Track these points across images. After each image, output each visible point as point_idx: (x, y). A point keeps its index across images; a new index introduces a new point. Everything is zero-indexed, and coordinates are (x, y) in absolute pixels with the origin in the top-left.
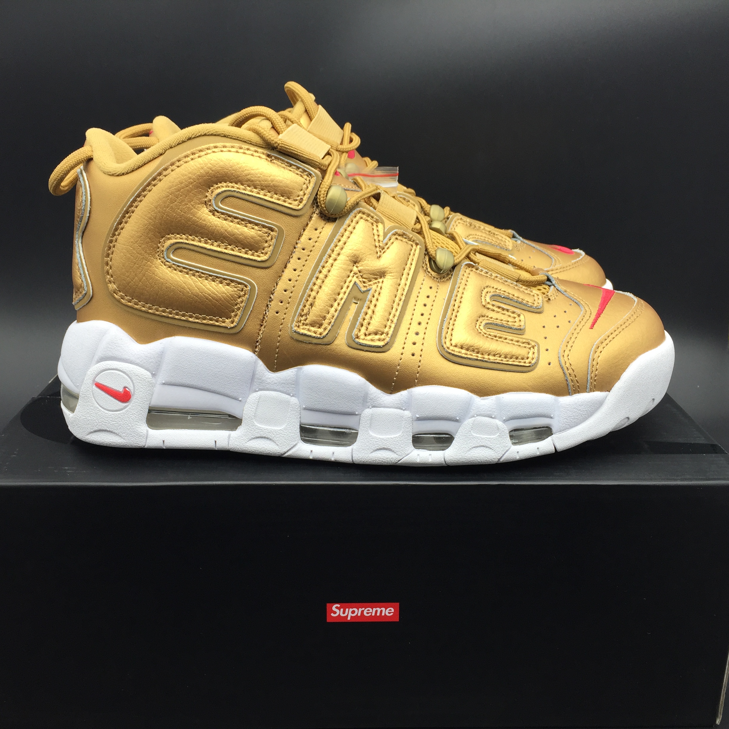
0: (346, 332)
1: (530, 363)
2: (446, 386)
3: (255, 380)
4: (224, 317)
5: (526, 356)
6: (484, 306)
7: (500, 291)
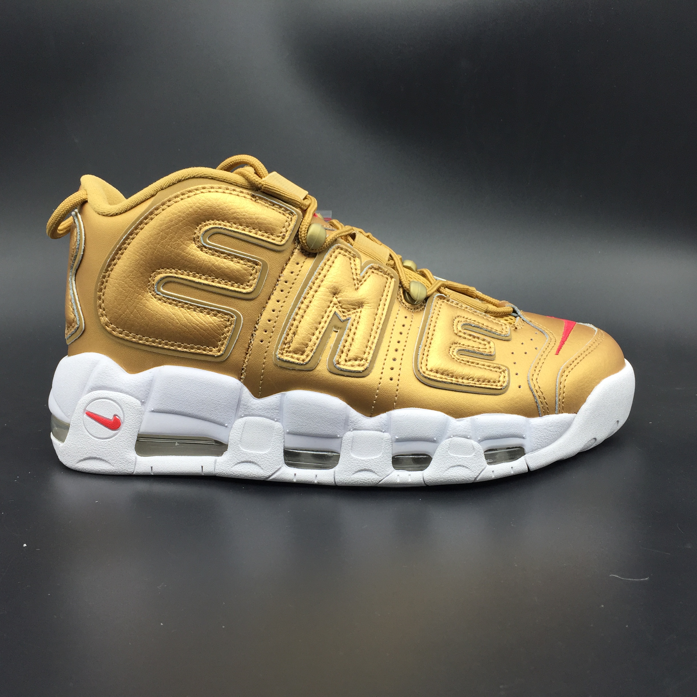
0: (328, 359)
1: (501, 386)
2: (423, 408)
3: (241, 407)
4: (211, 346)
5: (497, 379)
6: (456, 334)
7: (470, 321)
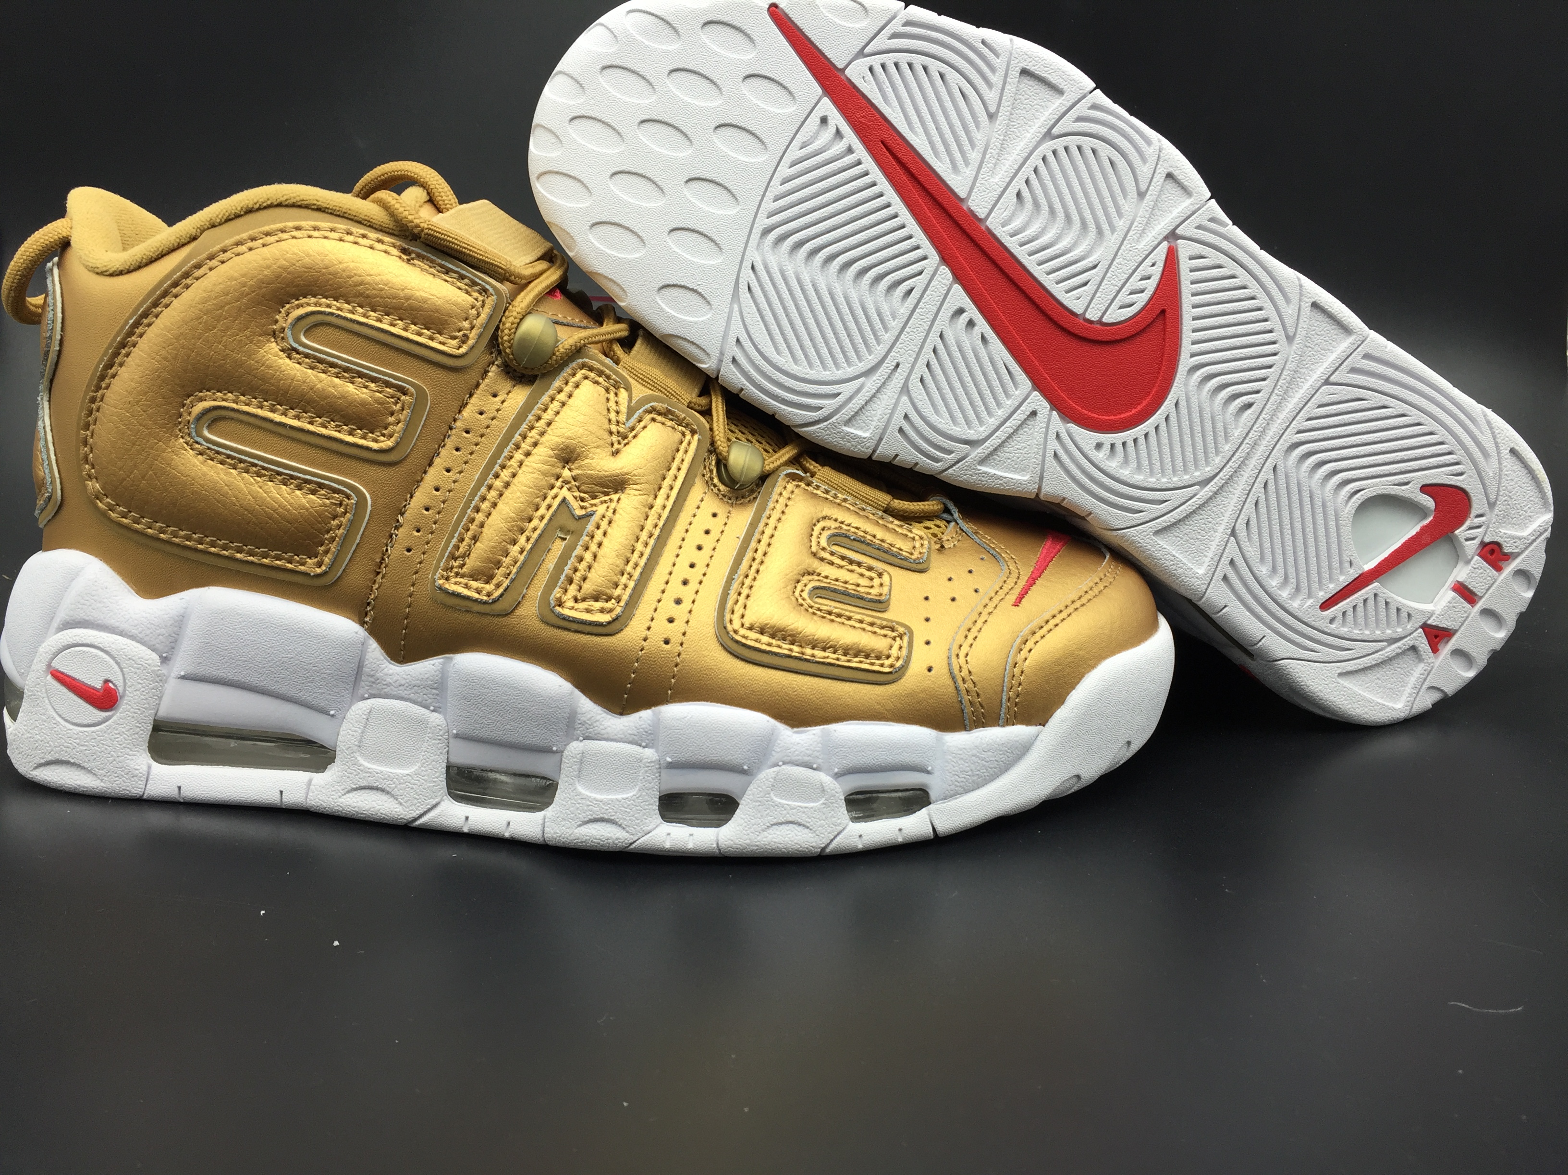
0: (539, 594)
1: (891, 666)
2: (726, 704)
3: (363, 678)
4: (303, 555)
5: (886, 652)
6: (815, 555)
7: (848, 528)
